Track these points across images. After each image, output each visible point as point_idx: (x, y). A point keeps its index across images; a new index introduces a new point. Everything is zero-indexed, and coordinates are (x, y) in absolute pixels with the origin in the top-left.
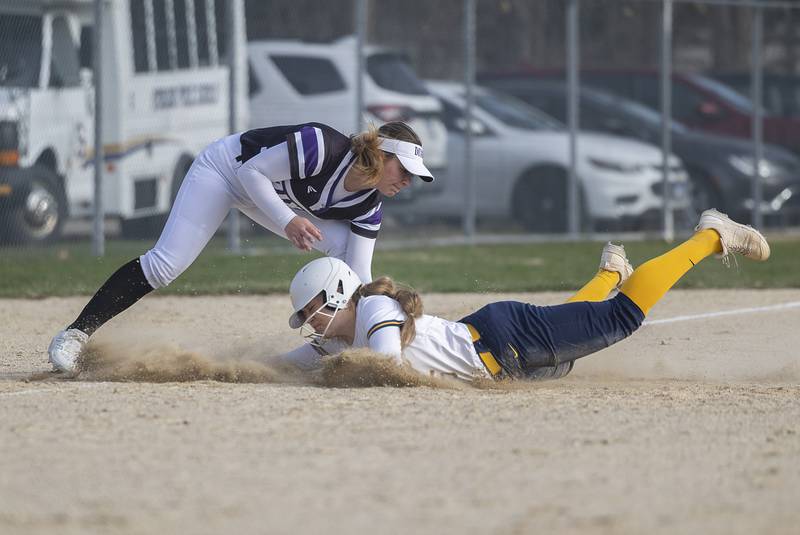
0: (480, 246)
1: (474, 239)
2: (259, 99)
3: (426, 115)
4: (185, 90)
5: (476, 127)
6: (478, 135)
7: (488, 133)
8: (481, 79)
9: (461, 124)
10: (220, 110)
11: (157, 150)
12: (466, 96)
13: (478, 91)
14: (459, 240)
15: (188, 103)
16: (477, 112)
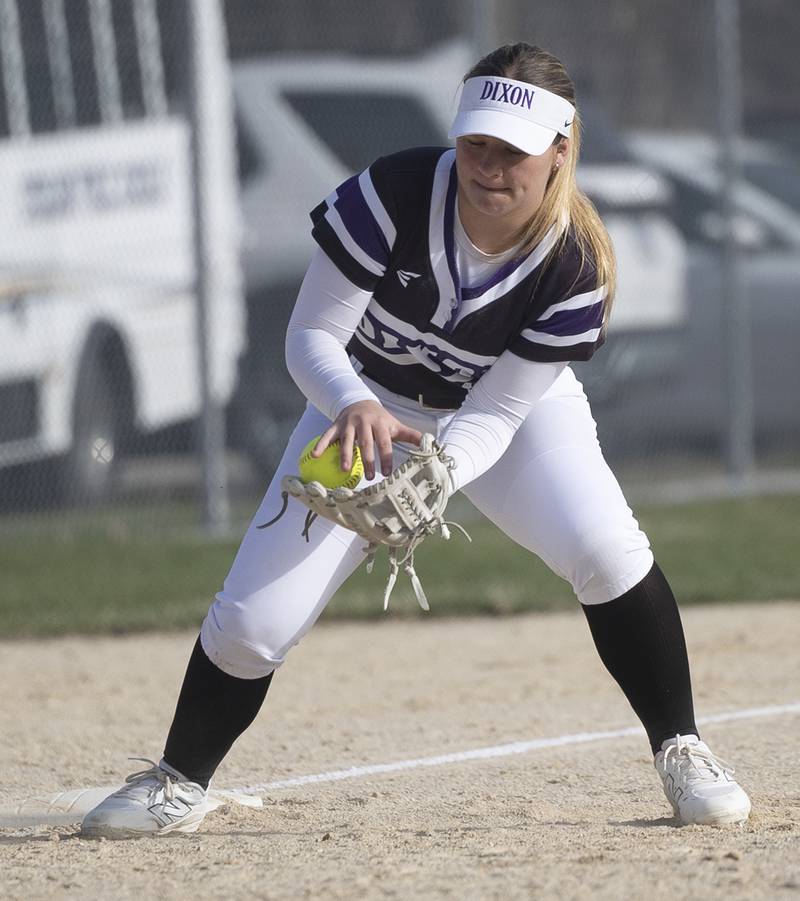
0: (767, 499)
1: (749, 482)
2: (263, 190)
3: (633, 212)
4: (91, 178)
5: (746, 232)
6: (751, 251)
7: (775, 243)
8: (755, 124)
9: (712, 226)
10: (171, 218)
11: (35, 313)
12: (724, 165)
13: (747, 151)
14: (714, 485)
15: (103, 204)
16: (748, 198)
